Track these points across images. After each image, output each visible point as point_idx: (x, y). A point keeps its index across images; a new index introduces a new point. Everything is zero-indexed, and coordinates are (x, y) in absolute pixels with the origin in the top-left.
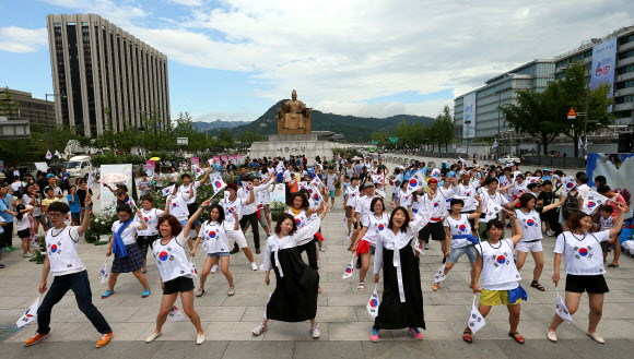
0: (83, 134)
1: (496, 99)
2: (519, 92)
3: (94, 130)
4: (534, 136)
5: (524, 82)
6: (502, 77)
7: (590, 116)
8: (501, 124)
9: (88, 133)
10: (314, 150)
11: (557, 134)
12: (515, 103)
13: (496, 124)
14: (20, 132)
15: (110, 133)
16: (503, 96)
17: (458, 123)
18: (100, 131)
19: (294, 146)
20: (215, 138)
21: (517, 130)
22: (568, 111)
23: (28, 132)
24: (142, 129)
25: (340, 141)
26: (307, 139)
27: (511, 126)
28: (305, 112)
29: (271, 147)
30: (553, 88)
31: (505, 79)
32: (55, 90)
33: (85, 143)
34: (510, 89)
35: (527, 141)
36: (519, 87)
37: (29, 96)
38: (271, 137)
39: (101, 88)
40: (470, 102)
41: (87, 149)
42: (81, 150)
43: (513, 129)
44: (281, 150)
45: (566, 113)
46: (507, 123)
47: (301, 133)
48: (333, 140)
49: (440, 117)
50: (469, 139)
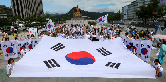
0: (20, 17)
1: (133, 8)
2: (140, 6)
3: (23, 16)
4: (143, 19)
5: (142, 3)
7: (158, 14)
8: (134, 15)
9: (22, 17)
10: (83, 22)
11: (149, 19)
12: (138, 9)
14: (5, 17)
15: (28, 17)
16: (136, 7)
17: (122, 15)
18: (25, 16)
19: (78, 21)
20: (56, 18)
23: (7, 17)
24: (36, 16)
25: (90, 19)
26: (81, 19)
27: (137, 16)
29: (72, 21)
30: (149, 5)
31: (136, 2)
32: (12, 5)
33: (21, 20)
34: (138, 5)
35: (141, 20)
36: (140, 4)
37: (5, 6)
38: (72, 19)
41: (22, 22)
42: (20, 22)
43: (137, 17)
44: (74, 22)
45: (152, 13)
46: (136, 15)
47: (80, 17)
48: (88, 19)
50: (125, 19)
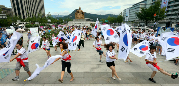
0: (21, 18)
1: (135, 10)
2: (141, 9)
3: (24, 17)
4: (144, 21)
5: (143, 5)
6: (137, 4)
7: (159, 16)
8: (136, 17)
9: (22, 18)
10: (85, 23)
11: (150, 21)
12: (140, 12)
13: (134, 17)
14: (4, 17)
15: (29, 18)
16: (137, 9)
17: (124, 17)
18: (26, 17)
19: (80, 22)
20: (58, 20)
21: (140, 19)
22: (154, 14)
23: (6, 17)
24: (37, 17)
25: (92, 21)
26: (83, 21)
27: (138, 18)
28: (83, 13)
29: (74, 22)
30: (151, 8)
31: (138, 4)
32: (12, 5)
33: (22, 21)
34: (139, 7)
35: (142, 22)
36: (142, 7)
37: (4, 6)
38: (74, 20)
39: (25, 5)
40: (128, 11)
41: (23, 22)
42: (21, 23)
43: (139, 19)
44: (76, 24)
45: (153, 15)
46: (137, 17)
47: (82, 19)
48: (90, 21)
49: (119, 15)
50: (127, 21)
